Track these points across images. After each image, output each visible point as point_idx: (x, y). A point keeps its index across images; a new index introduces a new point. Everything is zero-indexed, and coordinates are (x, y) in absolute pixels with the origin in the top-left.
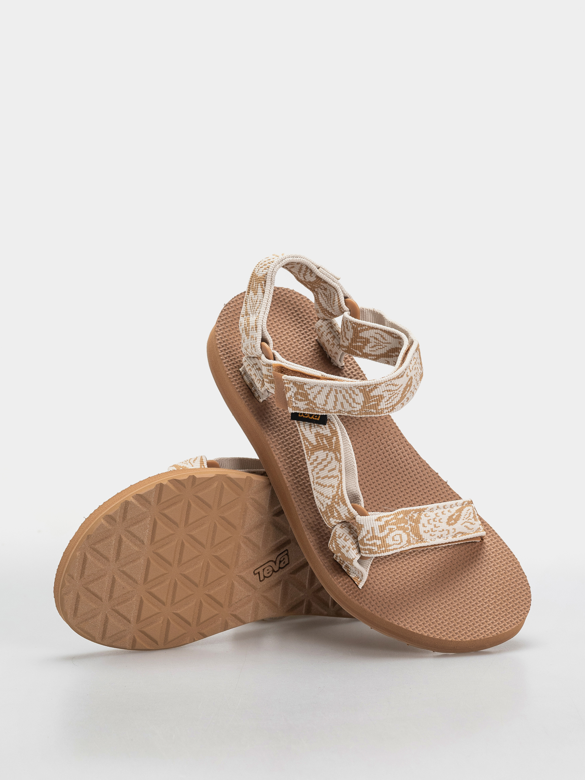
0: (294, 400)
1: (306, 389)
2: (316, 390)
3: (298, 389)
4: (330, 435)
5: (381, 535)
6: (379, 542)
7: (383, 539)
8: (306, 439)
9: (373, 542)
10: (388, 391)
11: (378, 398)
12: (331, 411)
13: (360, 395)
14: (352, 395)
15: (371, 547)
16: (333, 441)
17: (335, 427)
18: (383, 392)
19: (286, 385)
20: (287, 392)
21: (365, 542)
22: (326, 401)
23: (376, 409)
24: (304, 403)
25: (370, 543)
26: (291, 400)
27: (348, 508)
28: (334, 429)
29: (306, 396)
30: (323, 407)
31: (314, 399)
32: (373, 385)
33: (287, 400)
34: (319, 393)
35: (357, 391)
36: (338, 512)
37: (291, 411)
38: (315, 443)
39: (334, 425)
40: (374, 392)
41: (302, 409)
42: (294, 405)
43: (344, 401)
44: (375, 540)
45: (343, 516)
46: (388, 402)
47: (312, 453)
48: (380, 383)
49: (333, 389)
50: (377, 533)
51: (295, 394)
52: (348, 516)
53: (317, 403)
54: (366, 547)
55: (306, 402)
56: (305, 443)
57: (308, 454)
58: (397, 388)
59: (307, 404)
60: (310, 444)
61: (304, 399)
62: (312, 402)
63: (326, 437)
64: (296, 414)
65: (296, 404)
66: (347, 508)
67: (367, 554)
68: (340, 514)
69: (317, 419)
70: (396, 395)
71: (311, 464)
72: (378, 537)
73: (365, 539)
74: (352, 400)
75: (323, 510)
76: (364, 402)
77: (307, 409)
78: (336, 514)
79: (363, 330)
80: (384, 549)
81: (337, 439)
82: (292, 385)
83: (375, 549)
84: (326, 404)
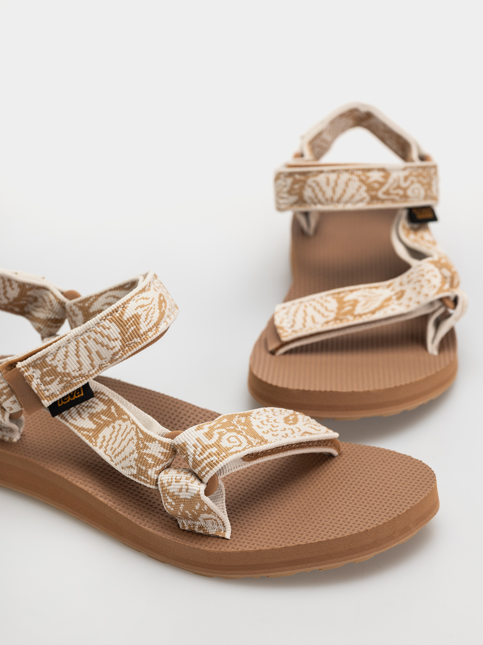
0: (43, 387)
1: (50, 363)
2: (61, 355)
3: (41, 370)
4: (105, 408)
5: (213, 441)
6: (214, 450)
7: (217, 445)
8: (80, 429)
9: (207, 453)
10: (141, 307)
11: (133, 319)
12: (91, 373)
13: (112, 326)
14: (104, 331)
15: (209, 460)
16: (112, 411)
17: (107, 396)
18: (136, 310)
19: (26, 374)
20: (31, 382)
21: (199, 459)
22: (79, 362)
23: (139, 337)
24: (56, 382)
25: (205, 456)
26: (41, 388)
27: (159, 441)
28: (107, 398)
29: (53, 372)
30: (80, 372)
31: (65, 368)
32: (120, 306)
33: (36, 392)
34: (66, 356)
35: (106, 323)
36: (150, 456)
37: (47, 403)
38: (94, 427)
39: (104, 395)
40: (125, 314)
41: (58, 393)
42: (47, 393)
43: (99, 347)
44: (208, 450)
45: (160, 456)
46: (148, 321)
47: (96, 437)
48: (127, 301)
49: (80, 339)
50: (206, 442)
51: (41, 379)
52: (165, 451)
53: (71, 371)
54: (204, 464)
55: (58, 379)
56: (82, 434)
57: (92, 442)
58: (149, 301)
59: (61, 382)
60: (89, 430)
61: (53, 377)
62: (64, 375)
63: (103, 412)
64: (55, 403)
65: (48, 391)
66: (157, 442)
67: (208, 471)
68: (154, 456)
69: (81, 395)
70: (152, 310)
71: (101, 447)
72: (210, 445)
73: (197, 457)
74: (107, 339)
75: (135, 472)
76: (122, 333)
77: (65, 388)
78: (150, 461)
79: (91, 304)
80: (224, 454)
81: (117, 407)
82: (31, 369)
83: (214, 458)
84: (81, 366)
